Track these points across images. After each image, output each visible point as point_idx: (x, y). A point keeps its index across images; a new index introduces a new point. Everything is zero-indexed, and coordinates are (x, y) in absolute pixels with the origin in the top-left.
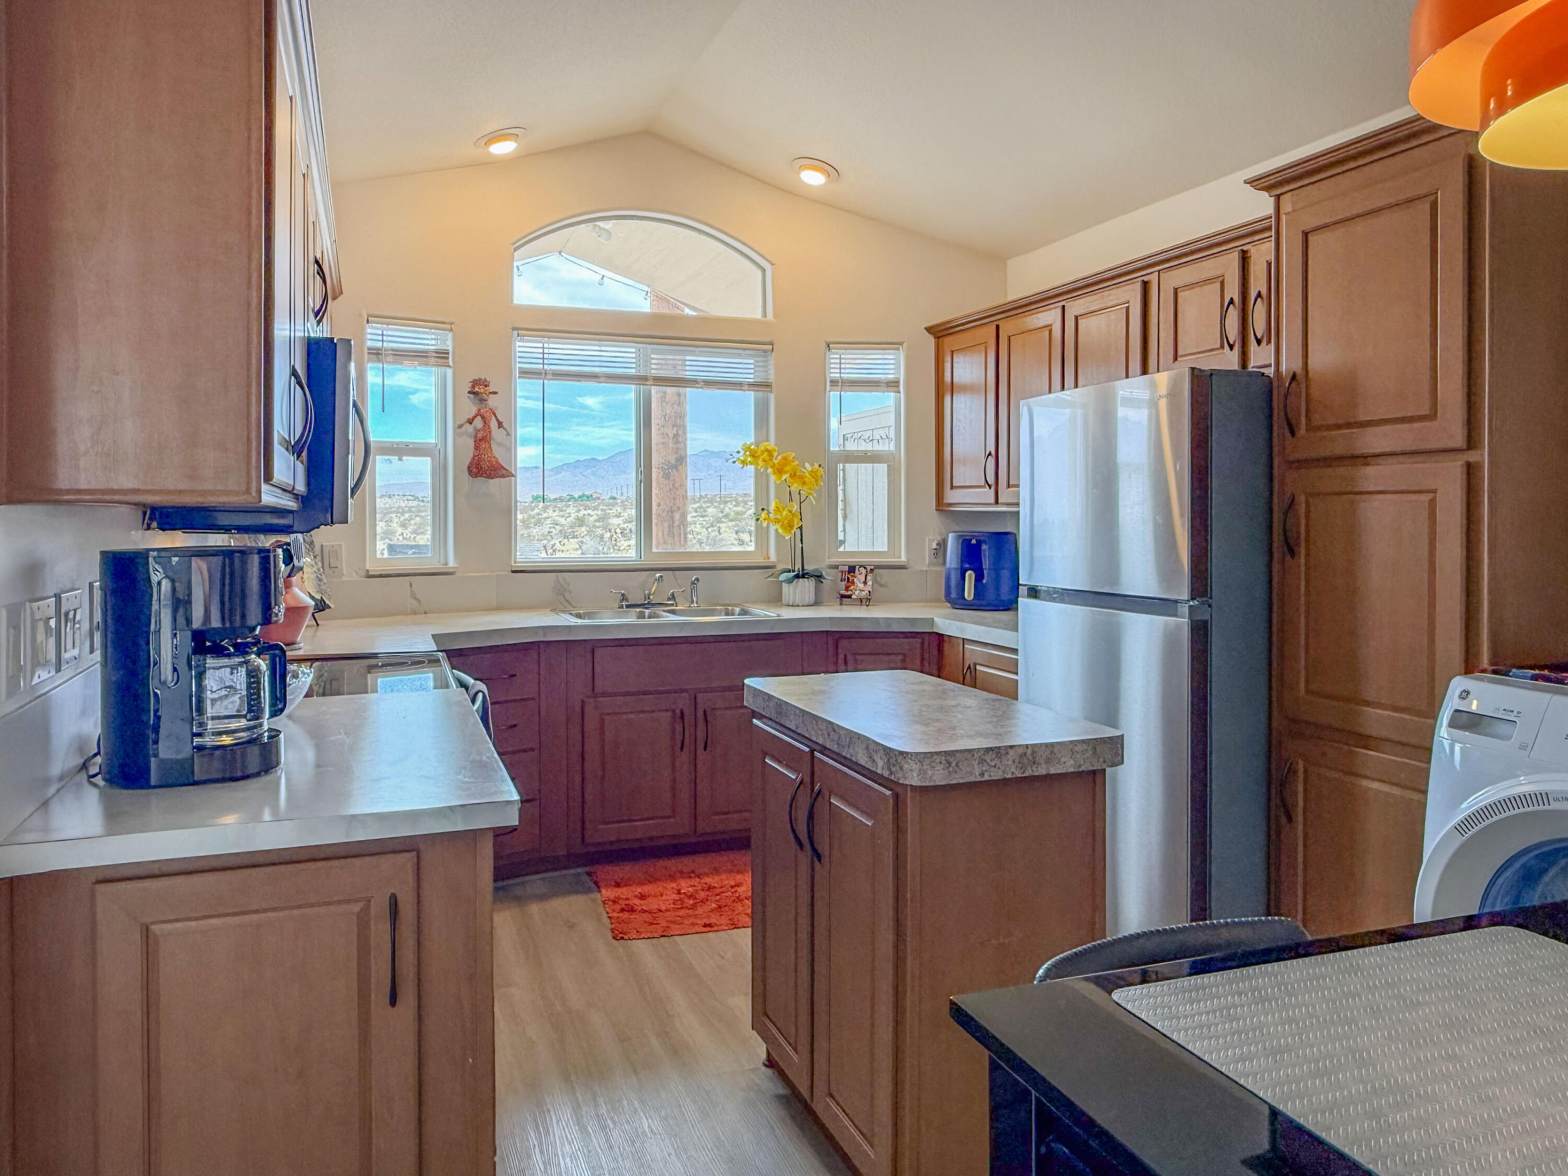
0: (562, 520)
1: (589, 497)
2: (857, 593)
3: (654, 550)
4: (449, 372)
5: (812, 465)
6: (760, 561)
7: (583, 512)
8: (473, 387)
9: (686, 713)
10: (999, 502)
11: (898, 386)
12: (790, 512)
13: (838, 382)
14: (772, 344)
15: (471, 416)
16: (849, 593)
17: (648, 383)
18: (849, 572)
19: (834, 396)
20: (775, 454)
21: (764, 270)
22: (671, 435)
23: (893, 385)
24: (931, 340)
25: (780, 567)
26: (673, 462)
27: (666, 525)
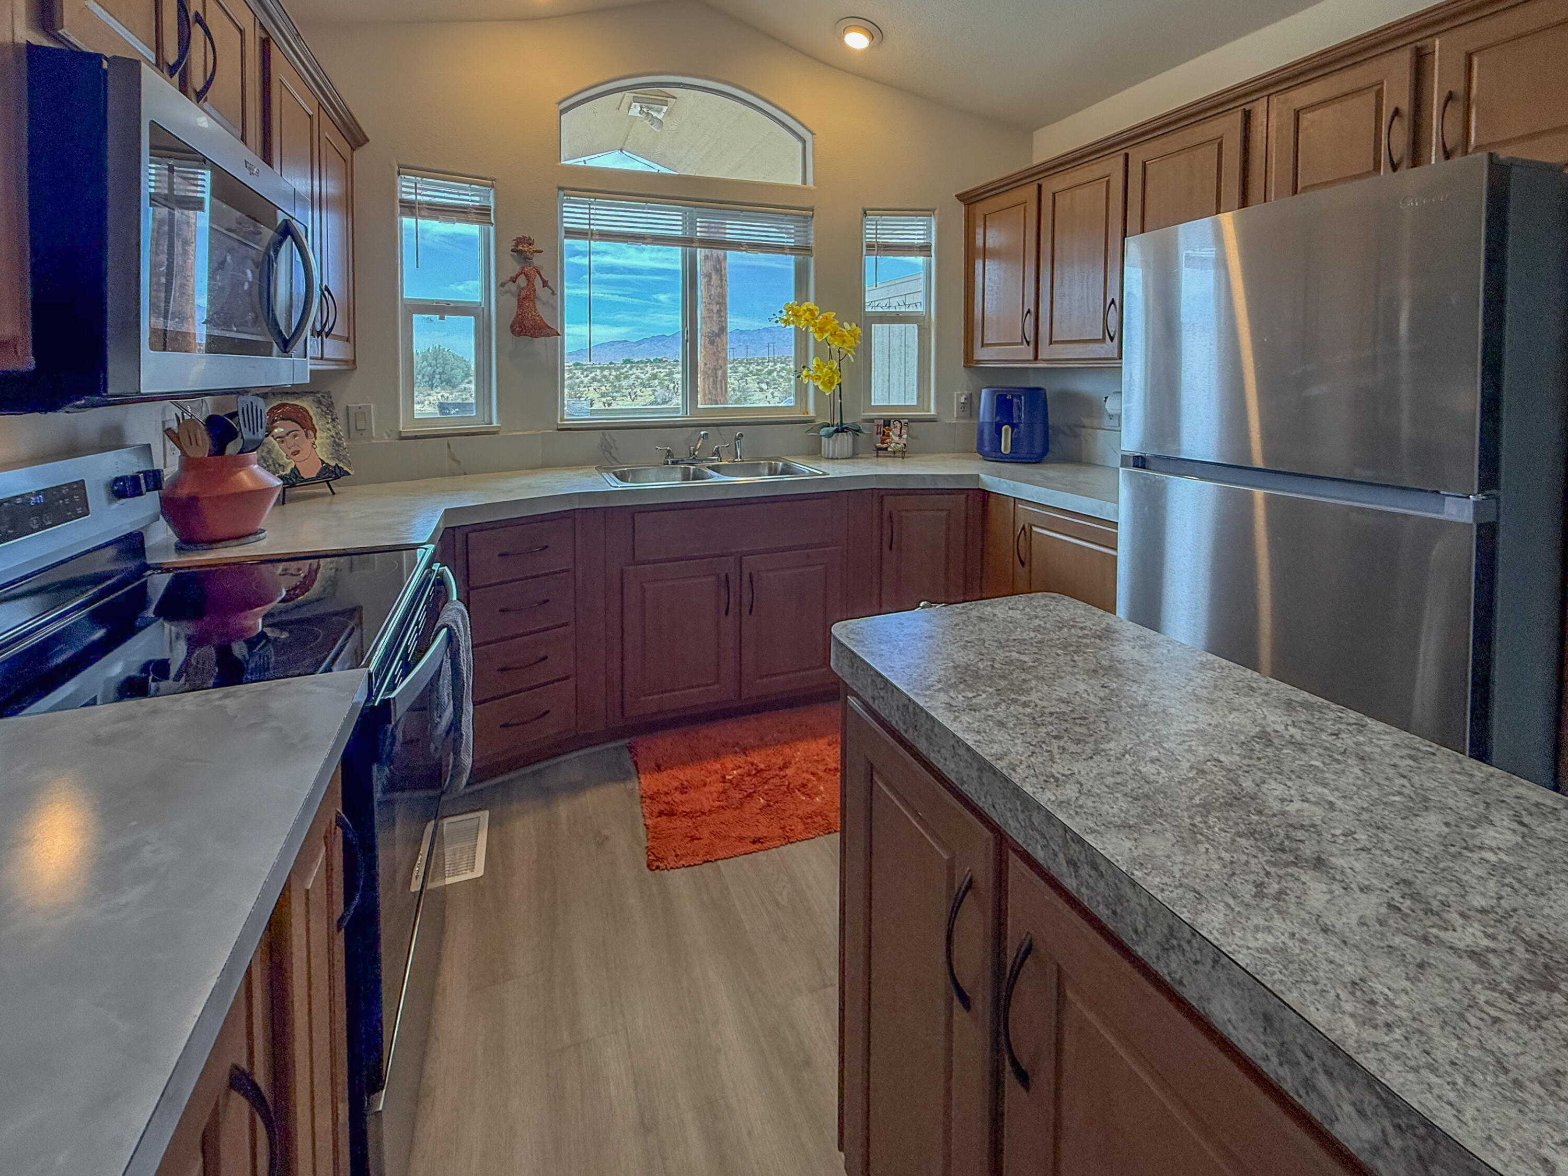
0: (642, 376)
1: (661, 360)
2: (892, 445)
3: (699, 406)
4: (492, 228)
5: (850, 325)
6: (799, 415)
7: (656, 370)
8: (517, 245)
9: (731, 578)
10: (1039, 357)
11: (930, 251)
12: (831, 369)
13: (874, 246)
14: (812, 210)
15: (513, 275)
16: (885, 446)
17: (693, 245)
18: (884, 426)
19: (869, 260)
20: (817, 313)
21: (804, 142)
22: (715, 311)
23: (924, 249)
24: (962, 207)
25: (819, 421)
26: (717, 331)
27: (711, 379)
